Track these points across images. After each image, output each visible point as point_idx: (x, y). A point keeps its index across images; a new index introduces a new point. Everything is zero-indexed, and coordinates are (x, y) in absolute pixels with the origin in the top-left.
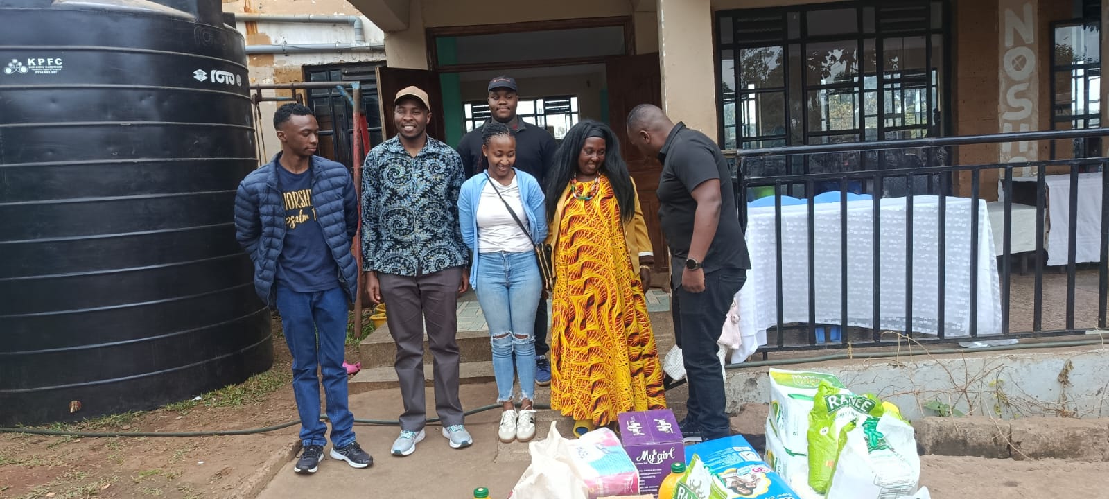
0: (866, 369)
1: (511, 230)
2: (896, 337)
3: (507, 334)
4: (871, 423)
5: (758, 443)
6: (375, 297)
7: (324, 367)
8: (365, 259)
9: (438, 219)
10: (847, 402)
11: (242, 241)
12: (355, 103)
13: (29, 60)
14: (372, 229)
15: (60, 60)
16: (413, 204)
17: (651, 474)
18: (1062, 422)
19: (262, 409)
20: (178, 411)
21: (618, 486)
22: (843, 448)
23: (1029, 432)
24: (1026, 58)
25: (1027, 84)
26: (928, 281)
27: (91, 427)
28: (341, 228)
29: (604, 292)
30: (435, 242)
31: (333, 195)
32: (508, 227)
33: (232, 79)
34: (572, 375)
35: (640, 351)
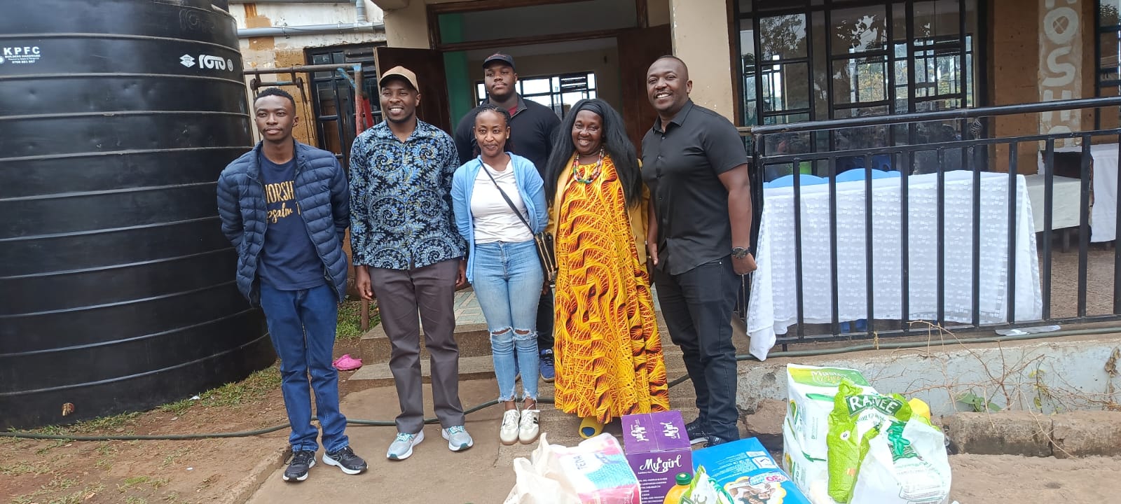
0: (893, 361)
1: (509, 219)
2: (927, 326)
3: (508, 330)
4: (896, 428)
5: (774, 444)
6: (366, 294)
7: (313, 367)
8: (354, 253)
9: (431, 208)
10: (871, 404)
11: (227, 233)
12: (356, 86)
13: (5, 49)
14: (361, 221)
15: (38, 48)
16: (403, 192)
17: (655, 484)
18: (1109, 417)
19: (260, 408)
20: (174, 412)
21: (617, 499)
22: (866, 457)
23: (1074, 428)
24: (1069, 19)
25: (1069, 48)
26: (963, 265)
27: (84, 430)
28: (327, 223)
29: (605, 281)
30: (429, 233)
31: (318, 188)
32: (505, 216)
33: (222, 64)
34: (576, 370)
35: (643, 345)
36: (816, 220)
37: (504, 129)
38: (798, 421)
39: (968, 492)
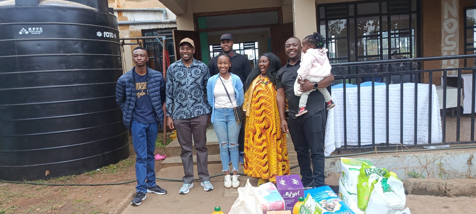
0: (383, 158)
3: (227, 143)
4: (385, 181)
5: (336, 189)
6: (172, 127)
8: (167, 111)
9: (198, 94)
10: (374, 172)
11: (119, 103)
12: (163, 45)
13: (29, 28)
14: (170, 98)
15: (42, 28)
16: (187, 88)
17: (290, 202)
18: (469, 181)
19: (125, 174)
20: (90, 175)
21: (275, 206)
22: (373, 191)
23: (454, 185)
24: (454, 23)
25: (454, 35)
27: (54, 182)
28: (159, 98)
30: (197, 104)
31: (156, 85)
33: (112, 36)
36: (352, 101)
37: (229, 63)
38: (345, 179)
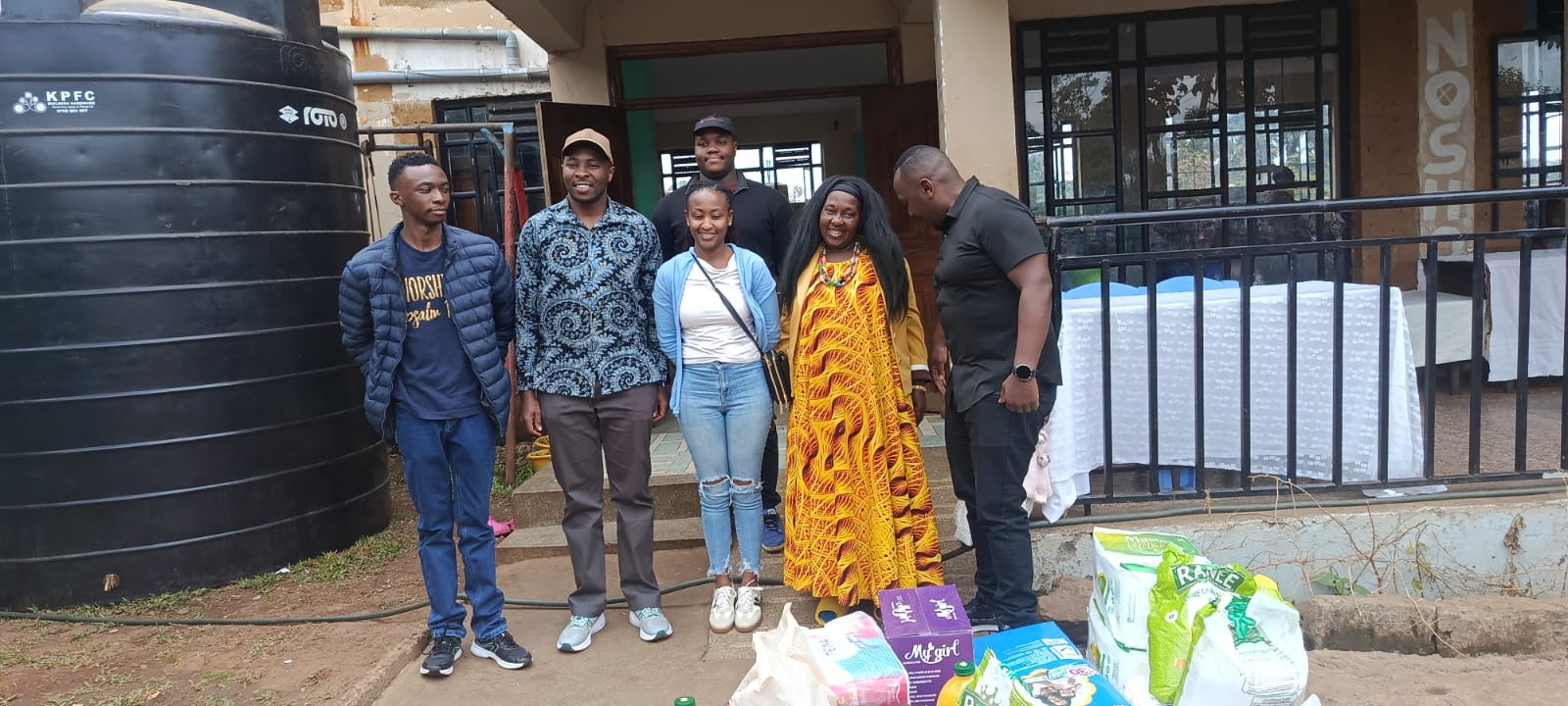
1: (731, 332)
2: (1274, 483)
3: (723, 479)
4: (1239, 605)
5: (1077, 633)
7: (462, 525)
8: (521, 374)
9: (624, 317)
10: (1205, 576)
11: (352, 347)
12: (506, 153)
13: (48, 93)
14: (531, 330)
15: (92, 93)
16: (589, 295)
17: (926, 678)
18: (1510, 604)
19: (375, 585)
20: (256, 588)
21: (879, 694)
22: (1199, 641)
23: (1463, 617)
24: (1457, 87)
25: (1458, 124)
26: (1320, 404)
27: (133, 611)
28: (487, 331)
29: (858, 416)
30: (620, 350)
31: (475, 282)
32: (726, 328)
33: (333, 120)
34: (813, 534)
35: (907, 503)
36: (1131, 340)
38: (1109, 600)
39: (1328, 697)
